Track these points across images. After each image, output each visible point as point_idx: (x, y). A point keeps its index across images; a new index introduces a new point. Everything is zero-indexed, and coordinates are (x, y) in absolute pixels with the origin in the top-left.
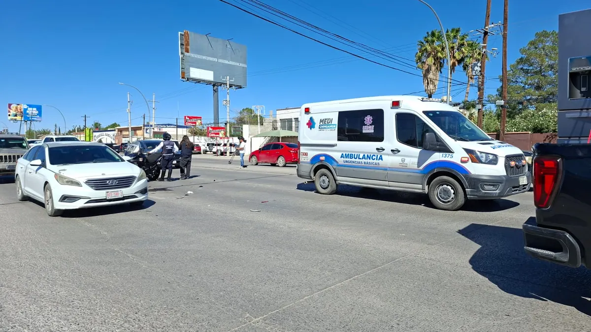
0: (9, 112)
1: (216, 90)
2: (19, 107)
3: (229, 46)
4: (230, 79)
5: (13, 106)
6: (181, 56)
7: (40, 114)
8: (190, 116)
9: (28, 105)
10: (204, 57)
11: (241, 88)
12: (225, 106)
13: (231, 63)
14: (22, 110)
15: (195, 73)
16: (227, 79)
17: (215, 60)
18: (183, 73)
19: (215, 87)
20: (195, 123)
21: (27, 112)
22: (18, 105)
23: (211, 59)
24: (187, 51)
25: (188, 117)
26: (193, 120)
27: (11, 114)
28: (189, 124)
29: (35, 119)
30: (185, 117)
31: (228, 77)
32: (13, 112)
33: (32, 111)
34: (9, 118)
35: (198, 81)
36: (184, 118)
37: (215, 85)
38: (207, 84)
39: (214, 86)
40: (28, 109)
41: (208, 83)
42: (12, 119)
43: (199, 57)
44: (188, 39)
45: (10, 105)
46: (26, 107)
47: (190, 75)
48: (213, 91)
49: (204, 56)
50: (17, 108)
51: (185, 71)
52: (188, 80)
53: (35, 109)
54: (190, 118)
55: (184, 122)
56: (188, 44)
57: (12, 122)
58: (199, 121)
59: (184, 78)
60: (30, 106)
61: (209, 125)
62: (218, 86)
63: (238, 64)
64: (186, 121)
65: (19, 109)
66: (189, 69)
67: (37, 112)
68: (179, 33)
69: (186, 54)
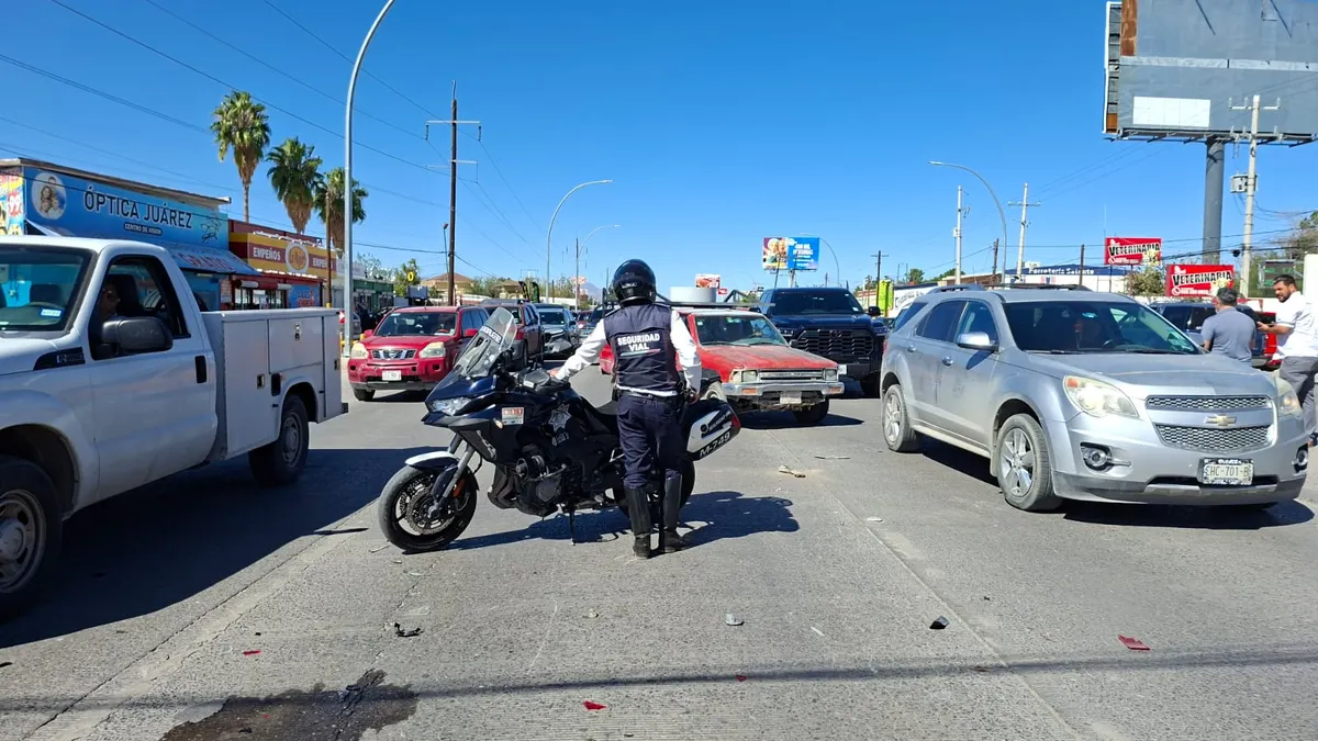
0: (765, 253)
1: (1216, 156)
2: (781, 243)
3: (1271, 15)
4: (1262, 104)
5: (772, 242)
6: (1108, 69)
7: (815, 256)
8: (1121, 236)
9: (796, 239)
10: (1182, 62)
11: (1309, 140)
12: (1240, 195)
13: (1275, 66)
14: (786, 250)
15: (1149, 111)
16: (1251, 104)
17: (1221, 63)
18: (1112, 117)
19: (1215, 148)
20: (1139, 257)
21: (795, 252)
22: (780, 239)
23: (1205, 63)
24: (1129, 51)
25: (1117, 240)
26: (1134, 249)
27: (768, 257)
28: (1119, 260)
29: (806, 265)
30: (1108, 240)
31: (1256, 99)
32: (771, 254)
33: (805, 250)
34: (765, 265)
35: (1158, 134)
36: (1103, 242)
37: (1214, 139)
38: (1185, 142)
39: (1210, 142)
40: (797, 246)
41: (1191, 135)
42: (768, 268)
43: (1164, 62)
44: (1135, 15)
45: (766, 241)
46: (792, 242)
47: (1131, 120)
48: (1204, 159)
49: (1183, 57)
50: (777, 246)
51: (1119, 110)
52: (1125, 135)
53: (807, 246)
54: (1122, 242)
55: (1103, 255)
56: (1132, 31)
57: (768, 272)
58: (1152, 252)
59: (1114, 130)
60: (799, 241)
61: (1178, 261)
62: (1225, 142)
63: (1301, 67)
64: (1109, 253)
65: (780, 247)
66: (1132, 102)
67: (811, 252)
68: (1108, 5)
69: (1126, 60)
